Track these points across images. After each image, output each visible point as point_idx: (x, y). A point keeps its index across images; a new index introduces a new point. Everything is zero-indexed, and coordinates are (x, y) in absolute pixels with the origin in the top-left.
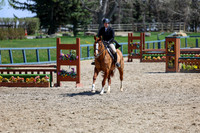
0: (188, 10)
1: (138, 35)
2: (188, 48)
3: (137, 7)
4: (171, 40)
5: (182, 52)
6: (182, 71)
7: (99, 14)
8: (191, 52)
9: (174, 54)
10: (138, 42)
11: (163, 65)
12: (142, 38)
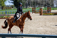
0: (44, 3)
1: (34, 8)
2: (44, 11)
3: (34, 2)
4: (41, 9)
5: (43, 11)
6: (43, 15)
7: (26, 4)
8: (45, 11)
9: (41, 12)
10: (34, 9)
11: (39, 14)
12: (35, 9)
